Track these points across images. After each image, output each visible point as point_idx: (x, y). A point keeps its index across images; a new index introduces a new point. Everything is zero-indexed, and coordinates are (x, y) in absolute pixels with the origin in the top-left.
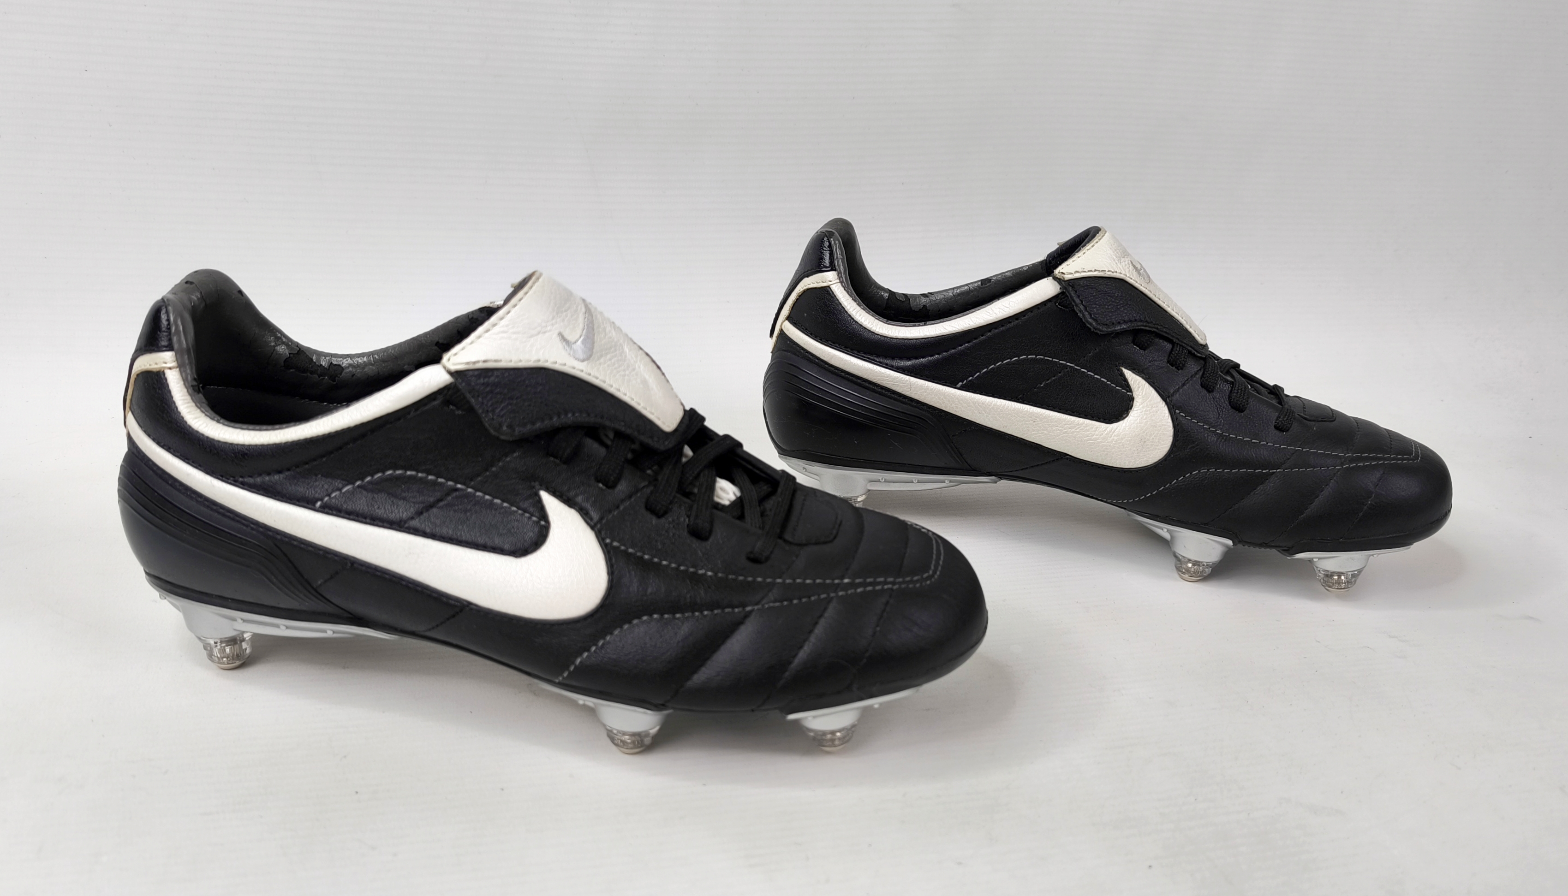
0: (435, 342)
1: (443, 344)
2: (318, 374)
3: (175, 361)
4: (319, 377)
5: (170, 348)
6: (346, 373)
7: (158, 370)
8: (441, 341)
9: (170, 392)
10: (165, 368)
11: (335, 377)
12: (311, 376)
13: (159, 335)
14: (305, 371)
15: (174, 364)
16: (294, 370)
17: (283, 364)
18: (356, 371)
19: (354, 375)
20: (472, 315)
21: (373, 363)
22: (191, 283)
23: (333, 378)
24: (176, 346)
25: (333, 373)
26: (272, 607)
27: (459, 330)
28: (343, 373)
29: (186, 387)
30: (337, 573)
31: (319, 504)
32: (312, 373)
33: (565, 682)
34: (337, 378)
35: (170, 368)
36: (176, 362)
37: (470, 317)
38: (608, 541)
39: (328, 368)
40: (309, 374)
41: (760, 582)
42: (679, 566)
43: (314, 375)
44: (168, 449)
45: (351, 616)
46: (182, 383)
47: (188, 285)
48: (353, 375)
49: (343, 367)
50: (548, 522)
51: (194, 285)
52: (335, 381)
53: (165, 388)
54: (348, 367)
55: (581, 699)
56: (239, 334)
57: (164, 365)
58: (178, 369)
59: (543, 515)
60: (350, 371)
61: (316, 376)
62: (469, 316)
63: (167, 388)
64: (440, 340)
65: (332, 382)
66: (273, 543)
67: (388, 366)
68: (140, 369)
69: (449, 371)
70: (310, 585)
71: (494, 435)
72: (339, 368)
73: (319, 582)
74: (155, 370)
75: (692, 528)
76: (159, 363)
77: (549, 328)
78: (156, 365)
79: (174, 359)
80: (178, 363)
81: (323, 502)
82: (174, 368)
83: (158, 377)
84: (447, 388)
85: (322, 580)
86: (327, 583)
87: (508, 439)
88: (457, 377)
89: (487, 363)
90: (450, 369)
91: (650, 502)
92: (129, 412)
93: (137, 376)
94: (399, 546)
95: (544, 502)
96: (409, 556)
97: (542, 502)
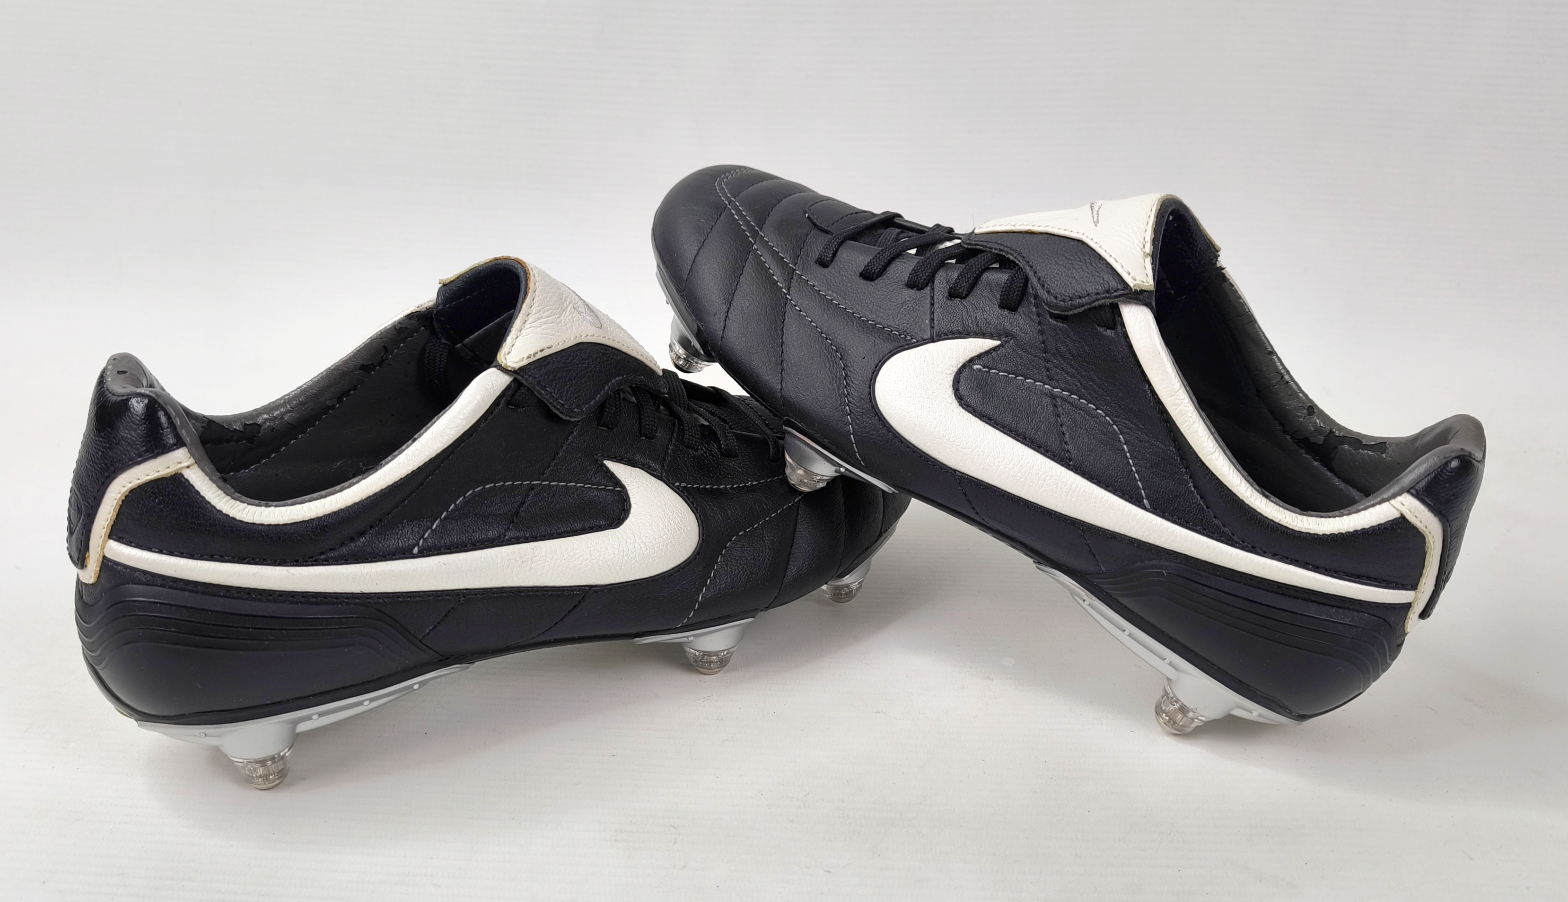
2: (234, 442)
3: (190, 458)
4: (236, 444)
5: (180, 443)
6: (264, 430)
7: (173, 473)
9: (198, 493)
10: (181, 469)
11: (253, 438)
12: (228, 445)
13: (162, 434)
14: (220, 442)
15: (192, 461)
16: (210, 444)
18: (275, 424)
19: (273, 429)
20: (399, 325)
21: (290, 409)
23: (250, 440)
24: (188, 440)
25: (250, 434)
28: (261, 431)
29: (214, 482)
30: (448, 613)
31: (416, 550)
32: (228, 441)
34: (255, 439)
35: (188, 467)
36: (192, 458)
38: (677, 484)
39: (243, 431)
40: (225, 444)
43: (231, 444)
46: (208, 478)
49: (259, 425)
50: (623, 487)
51: (128, 374)
52: (255, 442)
53: (190, 491)
54: (264, 423)
57: (180, 466)
58: (196, 465)
59: (617, 483)
60: (269, 426)
63: (193, 490)
65: (251, 445)
66: (376, 609)
67: (308, 407)
68: (139, 481)
69: (510, 371)
70: (416, 638)
71: (566, 420)
72: (255, 426)
73: (427, 631)
74: (169, 475)
75: (725, 450)
76: (173, 465)
77: (565, 306)
78: (168, 469)
79: (189, 456)
80: (194, 458)
81: (419, 547)
82: (192, 465)
83: (177, 481)
84: (508, 388)
85: (431, 628)
86: (436, 629)
87: (577, 420)
88: (522, 374)
89: (543, 352)
90: (514, 368)
91: (686, 439)
92: (107, 541)
93: (130, 492)
94: (510, 559)
95: (612, 470)
96: (523, 565)
97: (610, 470)
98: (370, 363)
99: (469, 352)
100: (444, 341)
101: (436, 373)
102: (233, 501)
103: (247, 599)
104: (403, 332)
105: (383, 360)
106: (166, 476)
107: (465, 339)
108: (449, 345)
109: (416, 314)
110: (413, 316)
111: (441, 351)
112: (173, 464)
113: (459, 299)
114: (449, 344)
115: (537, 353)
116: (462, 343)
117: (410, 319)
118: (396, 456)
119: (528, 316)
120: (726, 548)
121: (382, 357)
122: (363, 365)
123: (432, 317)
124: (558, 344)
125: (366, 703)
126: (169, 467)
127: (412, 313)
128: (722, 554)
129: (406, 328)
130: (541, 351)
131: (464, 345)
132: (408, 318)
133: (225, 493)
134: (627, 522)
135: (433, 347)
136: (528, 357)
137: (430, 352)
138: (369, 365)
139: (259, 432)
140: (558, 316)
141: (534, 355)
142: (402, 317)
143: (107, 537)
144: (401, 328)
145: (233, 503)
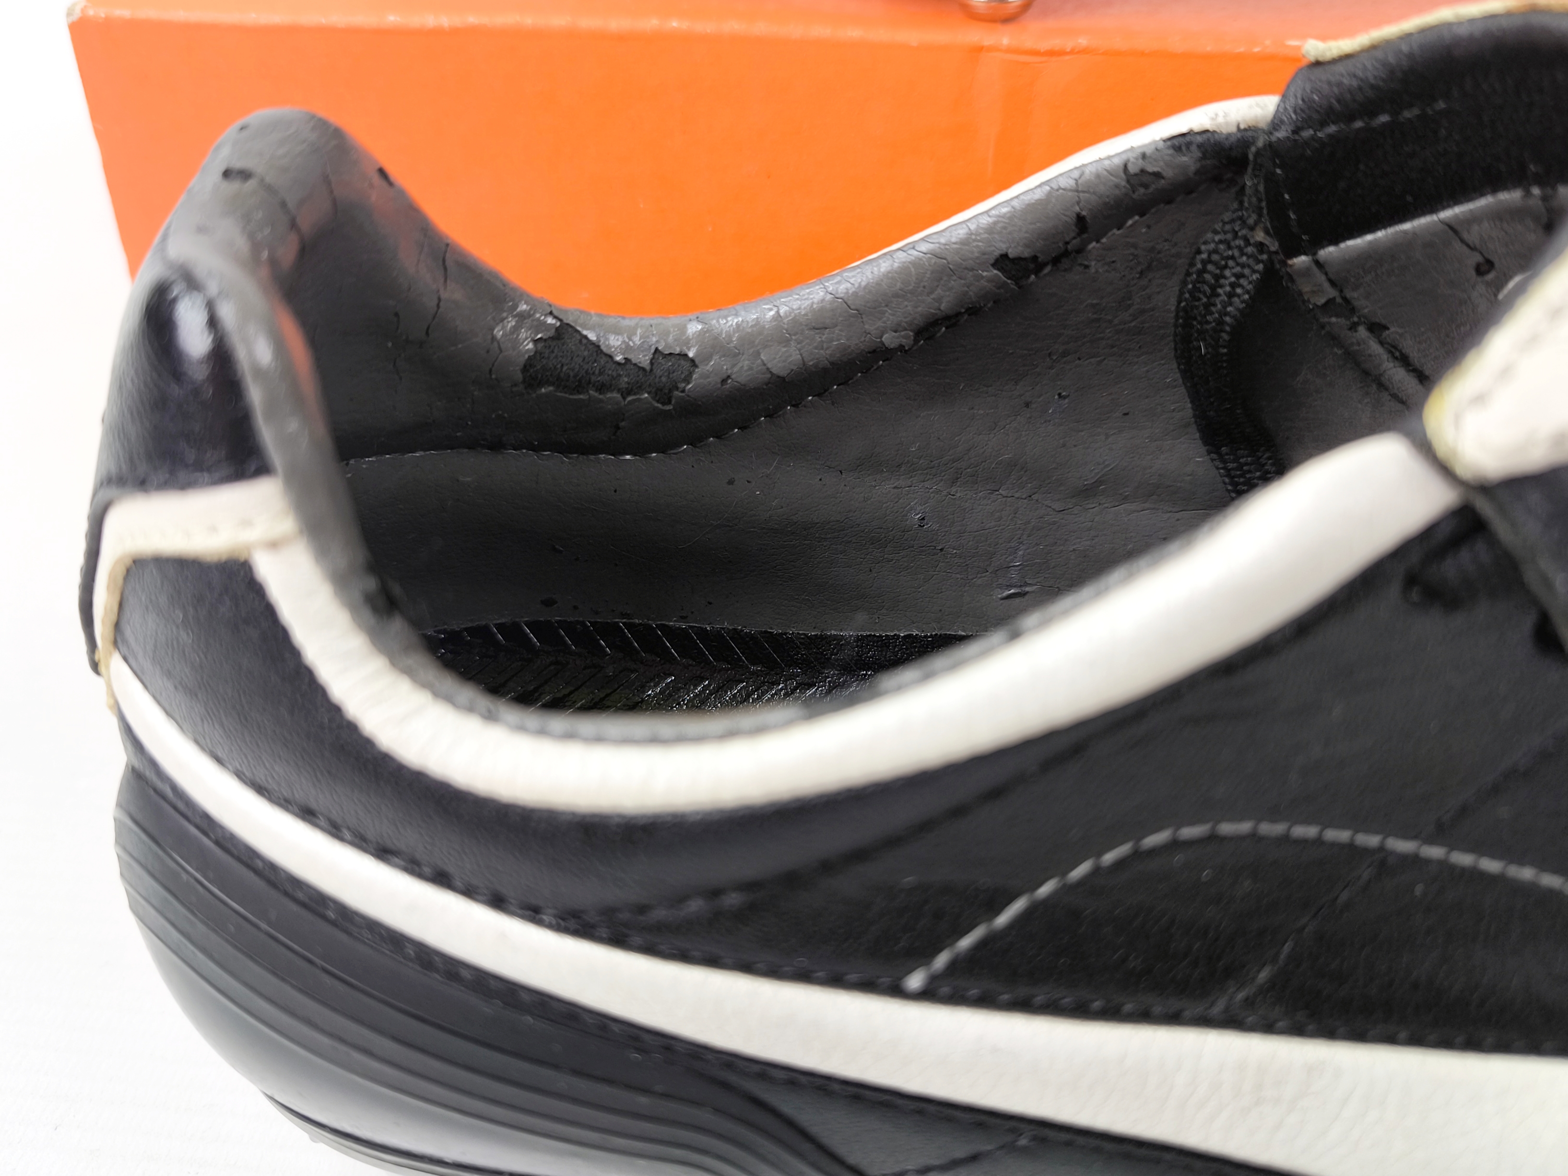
0: (997, 253)
2: (619, 390)
3: (284, 517)
4: (624, 398)
6: (704, 376)
11: (670, 391)
12: (601, 397)
14: (580, 385)
15: (293, 520)
16: (551, 388)
17: (519, 376)
18: (735, 366)
19: (729, 377)
21: (784, 334)
22: (244, 175)
23: (663, 394)
25: (664, 379)
28: (695, 377)
29: (347, 605)
32: (602, 388)
34: (676, 393)
35: (276, 544)
37: (1132, 169)
39: (648, 368)
40: (593, 392)
43: (609, 395)
47: (234, 186)
48: (724, 381)
49: (692, 360)
51: (251, 184)
52: (669, 402)
54: (709, 357)
56: (397, 315)
60: (716, 370)
61: (616, 395)
62: (1125, 166)
64: (1010, 251)
65: (659, 405)
67: (832, 341)
72: (683, 362)
74: (216, 556)
76: (230, 528)
78: (214, 537)
79: (284, 508)
82: (288, 538)
83: (231, 583)
92: (112, 653)
93: (133, 561)
98: (1026, 254)
99: (1326, 285)
100: (1260, 236)
101: (1208, 322)
104: (1146, 186)
105: (1066, 250)
106: (207, 555)
107: (1323, 247)
108: (1270, 253)
109: (1199, 139)
110: (1189, 145)
111: (1243, 266)
112: (230, 523)
113: (1351, 118)
114: (1273, 249)
116: (1315, 254)
117: (1178, 149)
121: (1067, 243)
122: (1004, 256)
123: (1246, 156)
126: (215, 532)
127: (1190, 133)
129: (1157, 175)
131: (1317, 263)
132: (1174, 147)
133: (373, 645)
135: (1222, 247)
137: (1209, 261)
138: (1025, 259)
139: (687, 380)
142: (1158, 138)
144: (1143, 171)
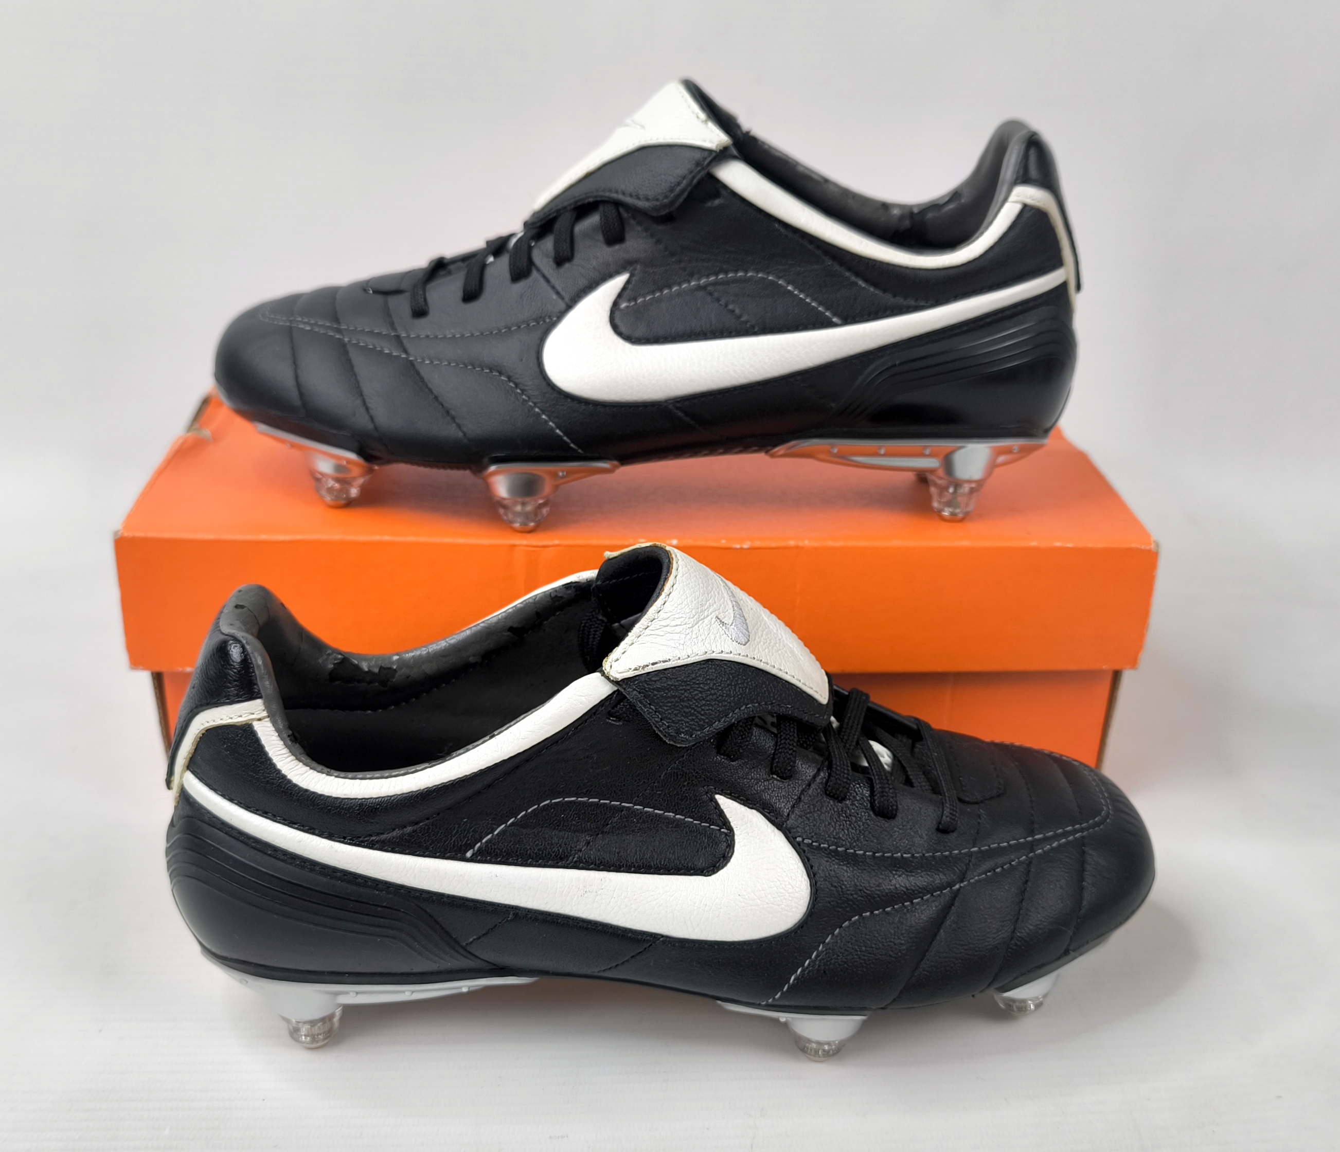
0: (509, 627)
1: (517, 629)
2: (366, 682)
3: (264, 710)
4: (368, 687)
5: (256, 696)
6: (400, 676)
7: (244, 724)
8: (515, 626)
9: (264, 747)
10: (253, 720)
11: (386, 682)
12: (359, 686)
14: (351, 682)
15: (265, 714)
16: (339, 683)
17: (327, 678)
18: (411, 672)
20: (555, 593)
22: (242, 607)
23: (383, 683)
24: (263, 694)
25: (384, 678)
26: (402, 974)
27: (538, 611)
28: (396, 676)
29: (282, 739)
30: (495, 926)
31: (470, 853)
32: (359, 682)
33: (777, 1003)
34: (389, 683)
35: (260, 720)
36: (266, 711)
37: (553, 595)
38: (799, 839)
39: (378, 673)
40: (356, 683)
41: (956, 855)
42: (874, 853)
43: (362, 685)
44: (264, 814)
45: (495, 967)
46: (277, 734)
47: (239, 610)
48: (408, 677)
49: (395, 670)
50: (731, 829)
51: (245, 609)
52: (386, 687)
53: (257, 744)
54: (401, 669)
55: (783, 1017)
57: (252, 717)
58: (268, 719)
59: (725, 822)
60: (404, 673)
61: (365, 685)
65: (382, 689)
66: (416, 905)
68: (214, 723)
69: (613, 681)
70: (458, 943)
71: (670, 744)
72: (391, 671)
73: (471, 940)
74: (240, 724)
75: (879, 808)
76: (246, 715)
77: (706, 613)
78: (240, 718)
79: (264, 708)
80: (268, 712)
81: (474, 850)
82: (264, 718)
83: (246, 732)
84: (609, 698)
85: (475, 937)
86: (480, 940)
87: (684, 746)
88: (624, 686)
89: (655, 666)
90: (615, 678)
91: (829, 786)
92: (185, 772)
93: (206, 731)
94: (573, 886)
95: (722, 807)
96: (586, 895)
97: (720, 807)
98: (519, 626)
100: (601, 617)
102: (296, 762)
103: (291, 864)
104: (558, 601)
105: (535, 625)
106: (237, 724)
108: (605, 623)
111: (597, 628)
112: (246, 713)
113: (618, 577)
114: (605, 621)
115: (648, 666)
116: (620, 623)
117: (566, 588)
118: (468, 750)
119: (652, 621)
120: (841, 927)
121: (534, 622)
122: (512, 627)
123: (589, 590)
124: (679, 658)
125: (407, 993)
126: (241, 716)
127: (571, 583)
128: (833, 934)
129: (562, 597)
130: (653, 664)
131: (621, 626)
133: (290, 752)
134: (722, 873)
136: (636, 669)
137: (585, 627)
139: (393, 677)
140: (691, 625)
141: (643, 668)
143: (185, 768)
144: (556, 596)
145: (296, 764)
